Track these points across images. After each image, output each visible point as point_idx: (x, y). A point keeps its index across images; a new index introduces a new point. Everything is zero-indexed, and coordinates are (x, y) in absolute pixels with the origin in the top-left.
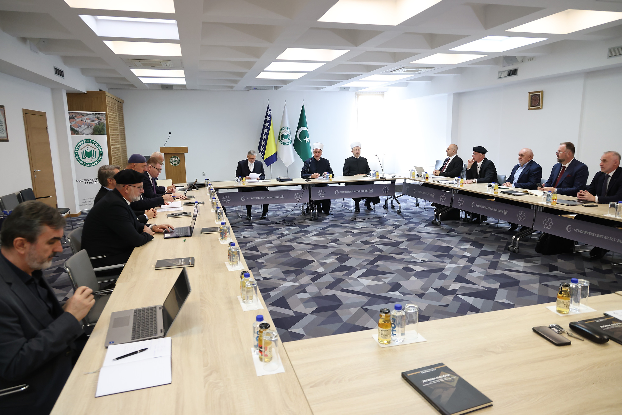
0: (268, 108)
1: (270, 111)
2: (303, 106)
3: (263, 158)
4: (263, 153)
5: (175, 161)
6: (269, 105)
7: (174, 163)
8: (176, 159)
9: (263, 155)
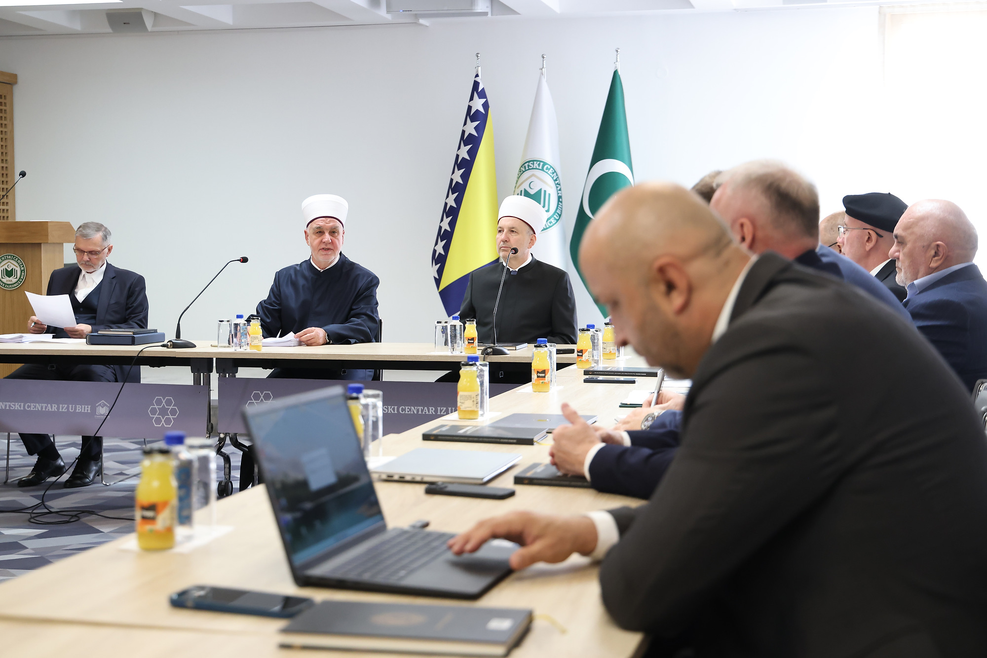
0: (476, 84)
1: (482, 95)
2: (615, 73)
3: (438, 282)
4: (440, 260)
5: (9, 273)
6: (477, 76)
7: (6, 280)
8: (12, 265)
9: (440, 272)
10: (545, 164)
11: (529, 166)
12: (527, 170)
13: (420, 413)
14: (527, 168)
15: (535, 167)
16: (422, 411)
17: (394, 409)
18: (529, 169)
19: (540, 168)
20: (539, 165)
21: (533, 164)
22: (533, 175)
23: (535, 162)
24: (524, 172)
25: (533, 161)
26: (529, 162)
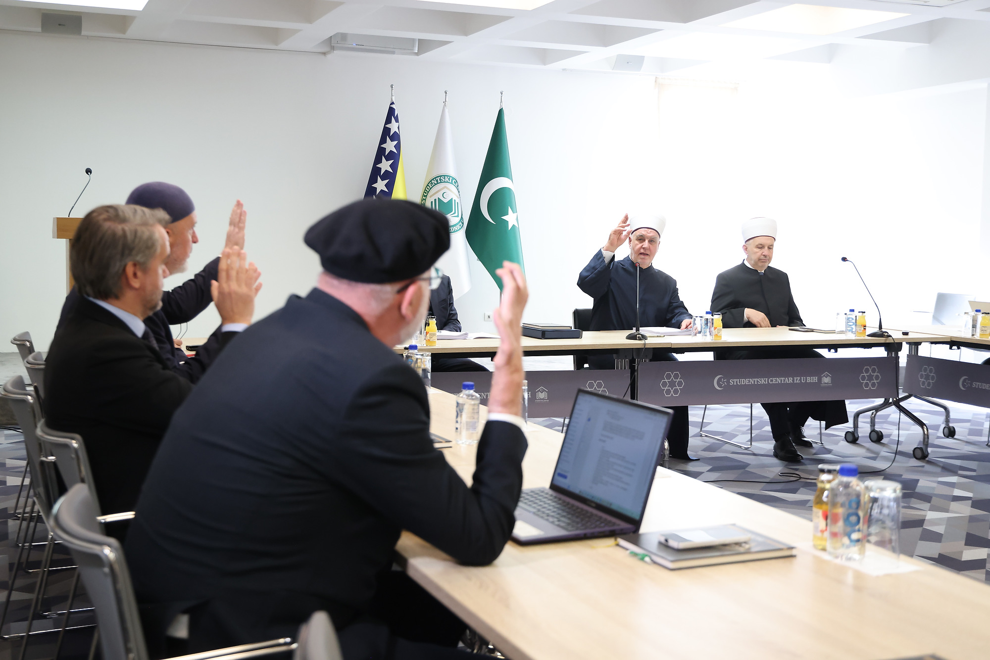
10: (453, 178)
11: (440, 180)
12: (439, 183)
13: (783, 382)
14: (439, 182)
15: (446, 181)
16: (784, 380)
17: (765, 381)
18: (441, 182)
19: (450, 182)
20: (449, 179)
21: (445, 178)
22: (445, 187)
23: (446, 177)
24: (436, 184)
25: (444, 176)
26: (441, 176)
